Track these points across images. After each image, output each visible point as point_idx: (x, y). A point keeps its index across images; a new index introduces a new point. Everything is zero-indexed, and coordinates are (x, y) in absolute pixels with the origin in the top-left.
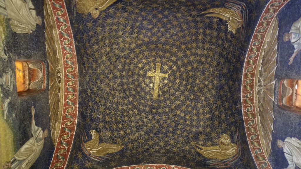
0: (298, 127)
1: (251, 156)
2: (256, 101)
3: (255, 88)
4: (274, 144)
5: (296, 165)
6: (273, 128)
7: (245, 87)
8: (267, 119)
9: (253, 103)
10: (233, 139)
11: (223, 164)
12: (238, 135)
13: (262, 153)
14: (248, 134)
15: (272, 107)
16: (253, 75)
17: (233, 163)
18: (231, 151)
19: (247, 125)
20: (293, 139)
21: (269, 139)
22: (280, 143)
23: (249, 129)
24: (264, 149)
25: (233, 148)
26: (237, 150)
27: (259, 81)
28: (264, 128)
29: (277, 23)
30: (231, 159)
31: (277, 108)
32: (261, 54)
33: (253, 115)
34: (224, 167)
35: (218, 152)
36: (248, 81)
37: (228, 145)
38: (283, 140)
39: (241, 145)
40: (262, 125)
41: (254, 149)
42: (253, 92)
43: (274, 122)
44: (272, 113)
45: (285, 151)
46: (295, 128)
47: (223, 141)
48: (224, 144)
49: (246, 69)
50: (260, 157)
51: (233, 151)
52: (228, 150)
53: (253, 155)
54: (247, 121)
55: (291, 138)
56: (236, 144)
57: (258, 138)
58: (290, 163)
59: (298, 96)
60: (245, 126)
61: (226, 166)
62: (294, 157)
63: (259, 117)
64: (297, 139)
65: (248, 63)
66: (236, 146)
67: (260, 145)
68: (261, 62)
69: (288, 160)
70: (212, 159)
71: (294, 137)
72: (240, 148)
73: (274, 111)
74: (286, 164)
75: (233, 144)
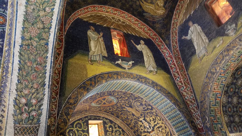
0: (206, 24)
1: (171, 22)
4: (187, 21)
5: (191, 38)
6: (193, 13)
8: (193, 6)
10: (165, 5)
11: (152, 18)
12: (170, 5)
13: (178, 22)
14: (177, 8)
15: (201, 2)
17: (158, 19)
18: (160, 12)
19: (179, 3)
20: (199, 27)
21: (186, 16)
22: (190, 23)
23: (179, 5)
24: (180, 20)
25: (162, 11)
26: (164, 13)
28: (187, 9)
30: (157, 17)
31: (203, 5)
34: (152, 20)
35: (152, 9)
37: (160, 7)
38: (194, 23)
39: (169, 12)
40: (187, 7)
41: (175, 18)
43: (195, 11)
44: (198, 5)
45: (190, 29)
46: (205, 23)
47: (158, 3)
48: (158, 5)
50: (175, 24)
51: (161, 12)
52: (159, 10)
53: (172, 22)
56: (166, 9)
57: (180, 13)
58: (189, 35)
59: (217, 2)
61: (154, 20)
62: (193, 35)
63: (189, 1)
64: (201, 28)
66: (165, 10)
67: (179, 17)
69: (189, 34)
70: (147, 13)
71: (200, 26)
72: (166, 13)
73: (200, 5)
74: (187, 34)
75: (163, 8)
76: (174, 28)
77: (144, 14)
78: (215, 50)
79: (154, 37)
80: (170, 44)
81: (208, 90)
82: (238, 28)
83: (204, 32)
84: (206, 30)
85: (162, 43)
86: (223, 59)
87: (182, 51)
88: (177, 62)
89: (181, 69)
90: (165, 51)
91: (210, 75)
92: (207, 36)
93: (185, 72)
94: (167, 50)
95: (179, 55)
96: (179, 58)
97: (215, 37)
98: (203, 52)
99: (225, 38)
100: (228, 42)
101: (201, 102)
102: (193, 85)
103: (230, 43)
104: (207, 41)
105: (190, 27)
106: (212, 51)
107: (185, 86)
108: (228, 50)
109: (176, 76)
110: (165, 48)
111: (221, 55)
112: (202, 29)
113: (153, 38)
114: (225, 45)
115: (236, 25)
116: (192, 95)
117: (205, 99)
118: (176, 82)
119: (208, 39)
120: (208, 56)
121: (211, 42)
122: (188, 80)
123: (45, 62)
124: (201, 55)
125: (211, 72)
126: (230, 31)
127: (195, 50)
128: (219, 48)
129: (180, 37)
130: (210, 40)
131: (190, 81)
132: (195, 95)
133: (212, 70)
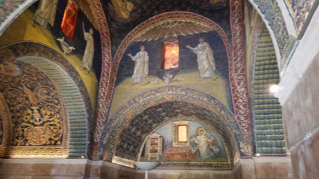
0: (154, 59)
2: (163, 22)
3: (170, 20)
4: (141, 43)
5: (135, 61)
6: (150, 41)
7: (170, 14)
8: (153, 35)
9: (160, 20)
10: (133, 13)
11: (113, 14)
12: (137, 17)
13: (133, 37)
14: (141, 25)
15: (161, 38)
16: (179, 17)
17: (118, 20)
18: (124, 15)
19: (146, 22)
20: (148, 57)
22: (143, 48)
24: (136, 37)
25: (126, 15)
26: (126, 19)
27: (175, 22)
28: (147, 33)
29: (211, 30)
30: (119, 17)
31: (161, 41)
32: (193, 20)
33: (153, 23)
35: (119, 5)
36: (174, 15)
37: (127, 10)
38: (145, 50)
39: (132, 21)
40: (149, 31)
41: (133, 33)
42: (167, 19)
43: (153, 41)
44: (158, 38)
45: (140, 52)
46: (154, 57)
47: (128, 5)
48: (126, 7)
49: (182, 13)
50: (130, 38)
52: (124, 12)
53: (129, 34)
54: (148, 22)
55: (148, 56)
56: (131, 17)
57: (140, 31)
58: (135, 57)
60: (144, 22)
61: (113, 17)
63: (153, 27)
64: (148, 59)
65: (186, 14)
66: (129, 17)
68: (188, 21)
72: (129, 21)
73: (159, 40)
74: (134, 55)
75: (129, 14)
76: (127, 40)
77: (109, 4)
78: (148, 85)
79: (105, 34)
80: (115, 52)
81: (123, 112)
82: (173, 80)
83: (149, 64)
84: (151, 64)
85: (109, 45)
86: (149, 96)
87: (121, 66)
88: (112, 73)
89: (112, 81)
90: (107, 55)
91: (132, 101)
92: (149, 70)
93: (112, 86)
94: (109, 56)
95: (116, 68)
96: (115, 71)
97: (154, 75)
98: (138, 80)
99: (161, 80)
100: (161, 85)
101: (111, 120)
102: (113, 102)
103: (161, 88)
104: (147, 73)
105: (140, 50)
106: (146, 84)
107: (106, 99)
108: (157, 91)
109: (103, 86)
110: (109, 53)
111: (150, 92)
112: (149, 61)
113: (103, 35)
114: (157, 86)
115: (173, 77)
116: (106, 110)
117: (115, 119)
118: (100, 91)
119: (149, 72)
120: (140, 86)
121: (149, 77)
122: (110, 95)
123: (12, 11)
124: (135, 81)
125: (134, 100)
126: (166, 78)
127: (133, 74)
128: (152, 85)
129: (127, 52)
130: (149, 75)
131: (112, 97)
132: (109, 111)
133: (136, 99)
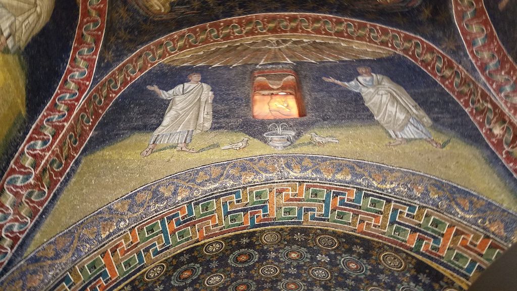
1: (159, 36)
2: (251, 39)
3: (272, 36)
4: (190, 70)
5: (171, 100)
6: (217, 67)
7: (273, 19)
8: (227, 57)
9: (247, 34)
10: (178, 5)
12: (187, 14)
13: (170, 54)
14: (196, 28)
15: (249, 63)
16: (294, 30)
19: (210, 27)
20: (211, 93)
21: (196, 62)
22: (196, 77)
23: (204, 30)
24: (177, 56)
25: (161, 6)
26: (160, 13)
27: (285, 41)
28: (209, 55)
29: (384, 56)
31: (250, 68)
32: (331, 39)
33: (227, 37)
36: (285, 23)
39: (172, 19)
40: (214, 52)
41: (173, 40)
42: (265, 34)
43: (226, 67)
44: (239, 63)
45: (186, 85)
49: (307, 17)
50: (162, 50)
53: (162, 38)
54: (217, 26)
56: (171, 11)
57: (191, 46)
59: (269, 97)
60: (208, 24)
62: (183, 97)
63: (226, 46)
64: (212, 98)
65: (317, 20)
66: (166, 11)
67: (181, 49)
68: (317, 41)
69: (173, 90)
72: (165, 17)
73: (245, 65)
74: (167, 87)
78: (211, 151)
82: (297, 142)
86: (215, 180)
88: (83, 109)
90: (82, 64)
93: (76, 150)
94: (90, 67)
97: (232, 129)
99: (255, 142)
100: (258, 153)
101: (35, 260)
102: (62, 196)
103: (260, 159)
104: (208, 125)
106: (203, 150)
107: (39, 179)
108: (244, 169)
110: (90, 61)
111: (218, 170)
112: (214, 101)
113: (86, 13)
114: (244, 155)
115: (299, 135)
116: (25, 224)
119: (213, 123)
121: (213, 134)
122: (61, 174)
124: (164, 142)
125: (155, 193)
126: (275, 138)
127: (159, 125)
128: (224, 152)
129: (147, 80)
130: (213, 128)
131: (66, 181)
133: (161, 189)
